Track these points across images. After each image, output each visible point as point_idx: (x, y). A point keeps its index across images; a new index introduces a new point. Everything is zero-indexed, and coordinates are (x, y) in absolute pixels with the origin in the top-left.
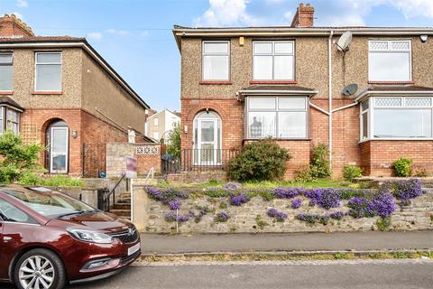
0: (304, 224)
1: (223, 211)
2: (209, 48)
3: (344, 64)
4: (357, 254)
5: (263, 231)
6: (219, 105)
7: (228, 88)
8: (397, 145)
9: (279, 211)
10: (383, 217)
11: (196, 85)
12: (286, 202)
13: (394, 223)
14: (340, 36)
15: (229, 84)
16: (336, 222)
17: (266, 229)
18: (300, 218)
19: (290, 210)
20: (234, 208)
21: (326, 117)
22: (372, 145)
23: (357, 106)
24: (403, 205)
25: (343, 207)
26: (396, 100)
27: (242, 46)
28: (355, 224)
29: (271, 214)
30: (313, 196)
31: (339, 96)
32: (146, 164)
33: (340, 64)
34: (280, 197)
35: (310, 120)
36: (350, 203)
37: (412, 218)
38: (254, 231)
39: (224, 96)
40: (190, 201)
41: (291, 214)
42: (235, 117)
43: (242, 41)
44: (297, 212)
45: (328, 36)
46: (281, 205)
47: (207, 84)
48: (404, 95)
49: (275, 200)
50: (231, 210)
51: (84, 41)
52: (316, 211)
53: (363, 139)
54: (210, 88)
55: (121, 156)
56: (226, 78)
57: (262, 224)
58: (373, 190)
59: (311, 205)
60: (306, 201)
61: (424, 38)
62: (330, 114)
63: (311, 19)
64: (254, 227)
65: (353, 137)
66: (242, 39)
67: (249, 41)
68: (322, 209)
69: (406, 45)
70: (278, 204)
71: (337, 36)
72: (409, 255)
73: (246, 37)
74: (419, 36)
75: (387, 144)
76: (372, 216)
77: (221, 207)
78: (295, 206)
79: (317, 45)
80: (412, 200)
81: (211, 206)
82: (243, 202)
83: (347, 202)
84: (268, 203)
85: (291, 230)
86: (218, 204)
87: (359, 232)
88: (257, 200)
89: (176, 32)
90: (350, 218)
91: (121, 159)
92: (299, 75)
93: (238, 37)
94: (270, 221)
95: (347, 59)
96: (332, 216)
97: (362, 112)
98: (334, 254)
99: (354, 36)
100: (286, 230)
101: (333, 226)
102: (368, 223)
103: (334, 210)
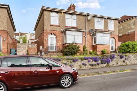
0: (91, 66)
1: (71, 64)
2: (52, 14)
3: (89, 24)
4: (113, 72)
5: (81, 69)
6: (56, 33)
7: (59, 28)
8: (102, 46)
9: (85, 63)
10: (108, 63)
11: (49, 26)
12: (87, 61)
13: (110, 65)
14: (89, 16)
15: (59, 26)
16: (98, 65)
17: (82, 68)
18: (90, 65)
19: (88, 63)
20: (74, 63)
21: (85, 38)
22: (97, 46)
23: (92, 35)
24: (112, 60)
25: (99, 62)
26: (102, 34)
27: (63, 15)
28: (102, 66)
29: (83, 64)
30: (93, 59)
31: (88, 32)
32: (31, 51)
33: (88, 23)
34: (86, 59)
35: (83, 39)
36: (101, 60)
37: (113, 64)
38: (79, 69)
39: (57, 30)
40: (61, 61)
41: (88, 64)
42: (61, 37)
43: (63, 14)
44: (89, 63)
45: (85, 15)
46: (85, 62)
47: (52, 26)
48: (104, 33)
49: (84, 60)
50: (73, 63)
51: (8, 6)
52: (94, 63)
53: (94, 44)
54: (53, 27)
55: (23, 48)
56: (58, 24)
57: (81, 67)
58: (106, 57)
59: (92, 61)
60: (91, 60)
61: (107, 19)
62: (86, 37)
63: (75, 9)
64: (79, 68)
65: (91, 43)
66: (63, 13)
67: (65, 14)
68: (95, 62)
69: (102, 20)
70: (85, 61)
71: (88, 16)
72: (122, 71)
73: (64, 13)
74: (105, 18)
75: (101, 46)
76: (106, 63)
77: (70, 63)
78: (89, 62)
79: (83, 18)
80: (113, 59)
81: (68, 63)
82: (77, 61)
83: (100, 60)
84: (82, 61)
85: (88, 68)
86: (69, 62)
87: (103, 67)
88: (80, 60)
89: (43, 8)
90: (101, 64)
91: (23, 49)
92: (78, 26)
93: (62, 12)
94: (83, 66)
95: (90, 22)
96: (97, 64)
97: (93, 37)
98: (109, 72)
99: (93, 16)
100: (87, 68)
101: (98, 66)
102: (105, 65)
103: (98, 62)
